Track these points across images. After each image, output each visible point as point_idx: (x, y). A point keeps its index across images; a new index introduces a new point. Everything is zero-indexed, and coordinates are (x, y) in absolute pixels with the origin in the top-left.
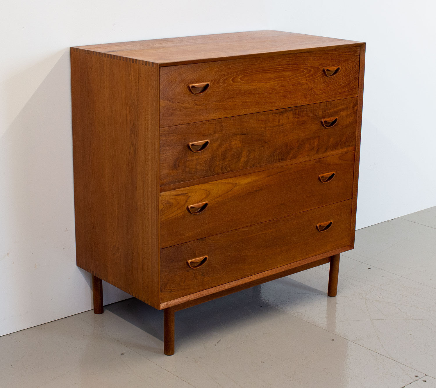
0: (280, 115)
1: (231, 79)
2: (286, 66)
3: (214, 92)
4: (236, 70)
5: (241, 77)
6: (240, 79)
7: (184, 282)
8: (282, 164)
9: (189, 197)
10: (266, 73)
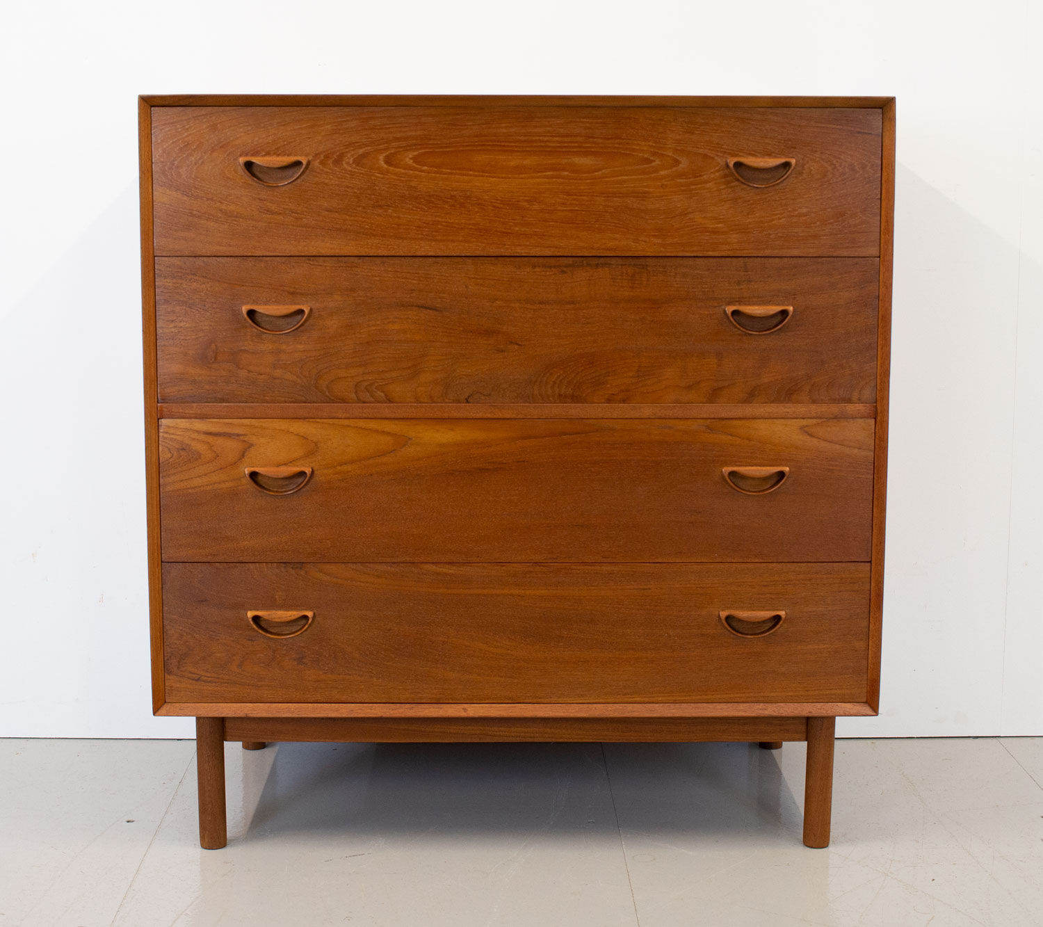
0: (564, 272)
1: (381, 157)
2: (579, 139)
3: (326, 184)
4: (398, 135)
5: (416, 153)
6: (411, 159)
7: (240, 666)
8: (575, 410)
9: (251, 445)
10: (505, 151)
